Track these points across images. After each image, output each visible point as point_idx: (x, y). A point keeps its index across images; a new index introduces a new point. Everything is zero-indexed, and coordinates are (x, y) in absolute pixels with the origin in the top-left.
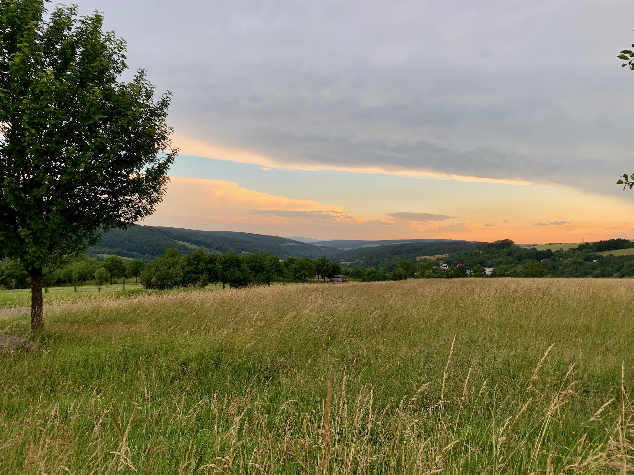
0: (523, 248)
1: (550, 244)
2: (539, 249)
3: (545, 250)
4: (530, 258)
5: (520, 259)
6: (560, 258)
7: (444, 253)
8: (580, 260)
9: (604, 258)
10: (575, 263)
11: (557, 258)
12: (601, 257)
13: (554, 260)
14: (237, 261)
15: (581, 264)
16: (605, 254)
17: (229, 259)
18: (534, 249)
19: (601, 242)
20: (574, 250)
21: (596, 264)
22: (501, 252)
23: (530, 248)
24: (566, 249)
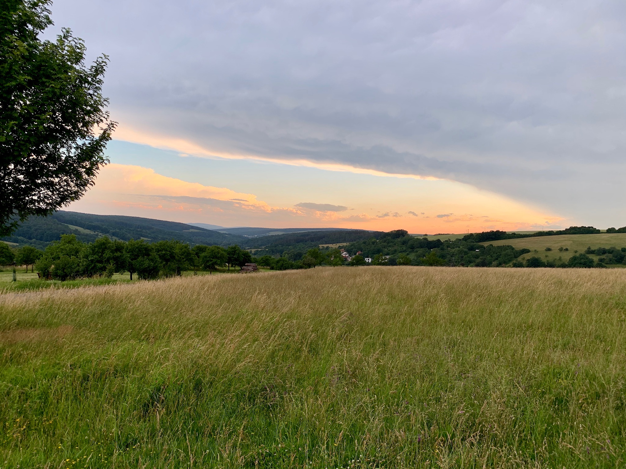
0: (415, 238)
1: (439, 234)
2: (430, 239)
3: (435, 240)
4: (421, 247)
5: (412, 248)
6: (448, 247)
7: (344, 241)
8: (466, 250)
9: (485, 248)
10: (460, 252)
11: (445, 247)
12: (482, 247)
13: (442, 249)
14: (146, 249)
15: (466, 253)
16: (486, 244)
17: (137, 248)
18: (426, 239)
19: (483, 233)
20: (460, 240)
21: (479, 253)
22: (396, 241)
23: (421, 238)
24: (453, 239)
